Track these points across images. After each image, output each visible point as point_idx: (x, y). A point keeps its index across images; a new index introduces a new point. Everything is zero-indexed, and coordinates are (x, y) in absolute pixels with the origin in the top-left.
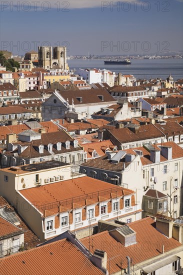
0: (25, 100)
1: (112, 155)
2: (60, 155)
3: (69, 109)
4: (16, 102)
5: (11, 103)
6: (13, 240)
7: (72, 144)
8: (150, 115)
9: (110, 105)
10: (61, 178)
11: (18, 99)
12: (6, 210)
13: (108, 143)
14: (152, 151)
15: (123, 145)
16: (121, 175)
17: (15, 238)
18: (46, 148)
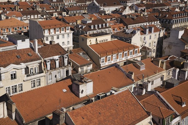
0: (79, 4)
1: (127, 30)
2: (101, 30)
3: (100, 9)
4: (75, 5)
5: (73, 5)
6: (88, 66)
7: (106, 25)
8: (139, 12)
9: (120, 7)
10: (107, 40)
11: (75, 4)
12: (83, 54)
13: (122, 25)
14: (145, 29)
15: (129, 26)
16: (131, 40)
17: (89, 66)
18: (94, 27)
